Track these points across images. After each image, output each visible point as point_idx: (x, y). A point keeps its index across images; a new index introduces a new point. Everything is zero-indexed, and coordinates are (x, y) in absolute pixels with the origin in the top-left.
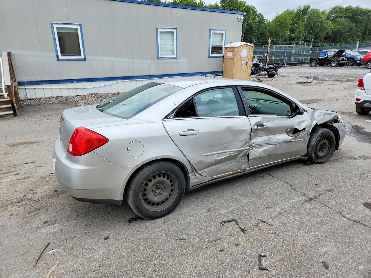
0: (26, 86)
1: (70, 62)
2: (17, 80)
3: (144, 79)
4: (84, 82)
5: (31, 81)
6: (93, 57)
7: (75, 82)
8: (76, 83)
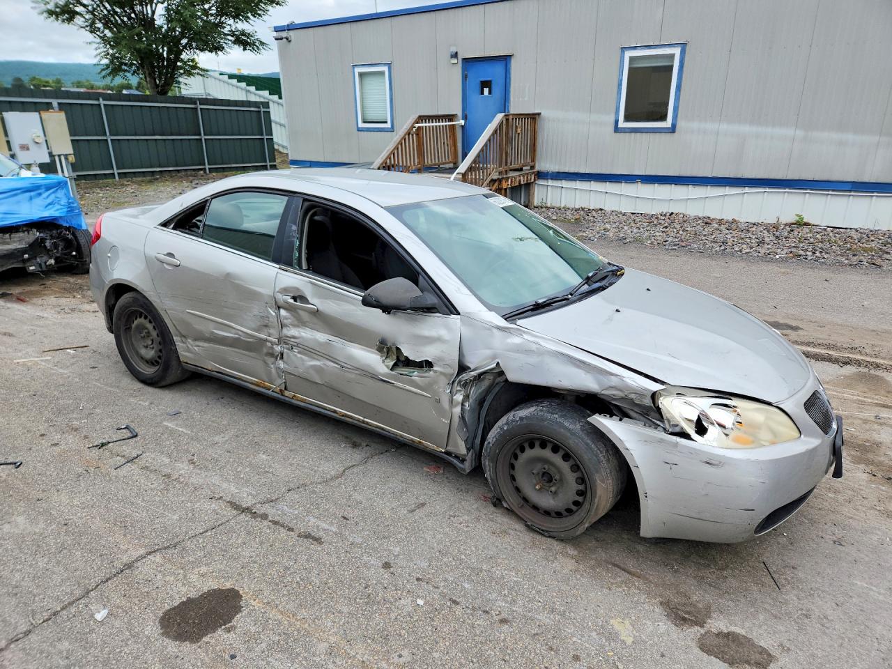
0: (550, 180)
1: (638, 134)
2: (537, 168)
3: (833, 190)
4: (656, 185)
5: (558, 173)
6: (695, 125)
7: (637, 182)
8: (640, 184)
